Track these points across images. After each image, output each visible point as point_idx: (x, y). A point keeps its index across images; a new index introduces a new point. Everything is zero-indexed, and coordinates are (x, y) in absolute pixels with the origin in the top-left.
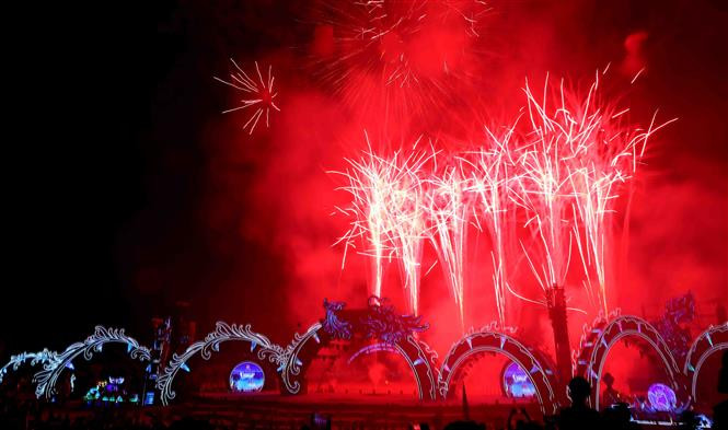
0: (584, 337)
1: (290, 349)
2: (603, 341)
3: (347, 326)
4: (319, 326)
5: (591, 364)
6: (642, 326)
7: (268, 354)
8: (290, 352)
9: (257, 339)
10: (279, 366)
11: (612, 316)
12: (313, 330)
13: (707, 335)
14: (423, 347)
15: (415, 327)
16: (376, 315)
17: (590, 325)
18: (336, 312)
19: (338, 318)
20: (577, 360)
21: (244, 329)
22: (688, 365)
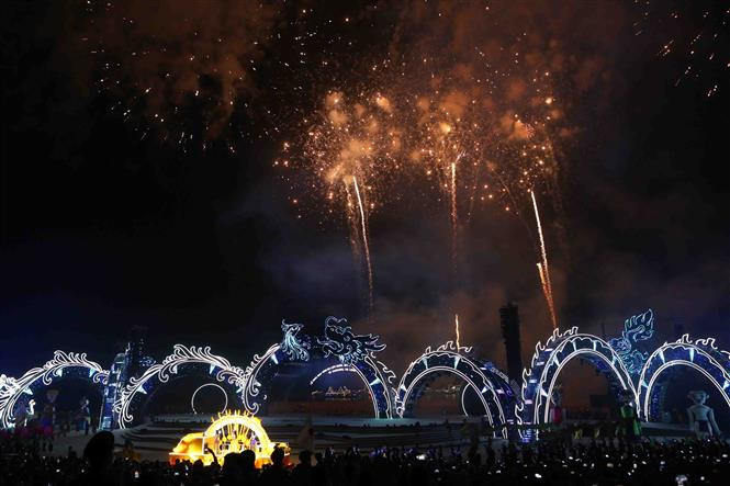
0: (536, 356)
1: (250, 370)
2: (555, 360)
3: (305, 348)
4: (278, 348)
5: (541, 383)
6: (598, 344)
7: (227, 376)
8: (249, 373)
9: (216, 361)
10: (239, 387)
11: (568, 334)
12: (272, 352)
13: (660, 352)
14: (380, 367)
15: (372, 347)
16: (334, 336)
17: (543, 343)
18: (294, 333)
19: (296, 339)
20: (528, 379)
21: (203, 351)
22: (642, 382)
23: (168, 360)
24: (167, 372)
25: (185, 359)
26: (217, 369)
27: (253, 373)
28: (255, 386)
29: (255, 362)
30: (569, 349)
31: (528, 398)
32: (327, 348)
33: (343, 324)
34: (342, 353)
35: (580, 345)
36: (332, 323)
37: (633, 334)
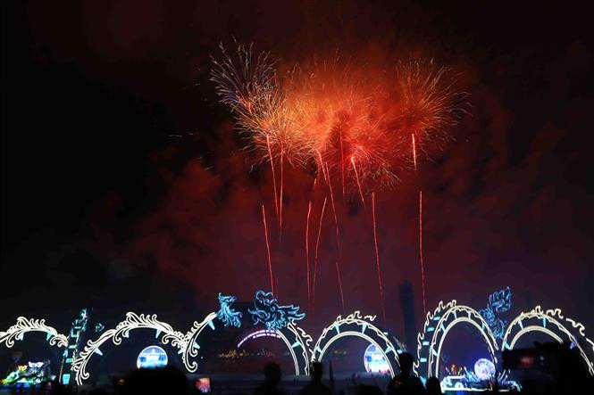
0: (427, 323)
1: (190, 335)
2: (442, 327)
3: (238, 316)
4: (215, 316)
5: (433, 344)
6: (472, 314)
7: (171, 339)
8: (189, 337)
9: (160, 327)
10: (180, 349)
11: (449, 307)
12: (209, 319)
13: (519, 320)
14: (300, 333)
15: (294, 316)
16: (262, 307)
17: (432, 313)
18: (229, 304)
19: (231, 308)
20: (422, 341)
21: (151, 318)
22: (505, 344)
23: (121, 326)
24: (120, 335)
25: (134, 325)
26: (163, 333)
27: (194, 337)
28: (195, 349)
29: (195, 328)
30: (451, 318)
31: (422, 356)
32: (256, 317)
33: (270, 297)
34: (269, 320)
35: (460, 314)
36: (260, 296)
37: (495, 307)
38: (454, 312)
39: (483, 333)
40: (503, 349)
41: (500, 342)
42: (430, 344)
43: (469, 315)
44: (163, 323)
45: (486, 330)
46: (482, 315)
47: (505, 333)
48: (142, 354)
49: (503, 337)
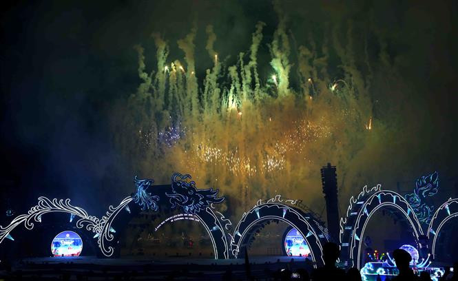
0: (350, 208)
1: (105, 219)
2: (366, 211)
3: (155, 200)
4: (131, 200)
5: (355, 230)
6: (397, 199)
7: (85, 224)
8: (105, 222)
9: (75, 211)
10: (95, 234)
11: (374, 190)
12: (125, 202)
13: (446, 205)
14: (219, 217)
15: (213, 200)
17: (355, 198)
18: (145, 187)
19: (147, 192)
20: (344, 226)
21: (64, 202)
22: (430, 230)
23: (33, 210)
24: (32, 220)
25: (48, 210)
26: (77, 218)
27: (109, 221)
28: (111, 233)
29: (110, 212)
30: (376, 201)
31: (344, 241)
32: (174, 200)
34: (187, 204)
35: (384, 199)
36: (178, 179)
37: (422, 191)
38: (379, 196)
39: (408, 218)
40: (428, 235)
41: (425, 227)
42: (353, 229)
43: (395, 200)
44: (77, 208)
45: (411, 215)
46: (408, 200)
47: (431, 217)
48: (56, 239)
49: (429, 222)
